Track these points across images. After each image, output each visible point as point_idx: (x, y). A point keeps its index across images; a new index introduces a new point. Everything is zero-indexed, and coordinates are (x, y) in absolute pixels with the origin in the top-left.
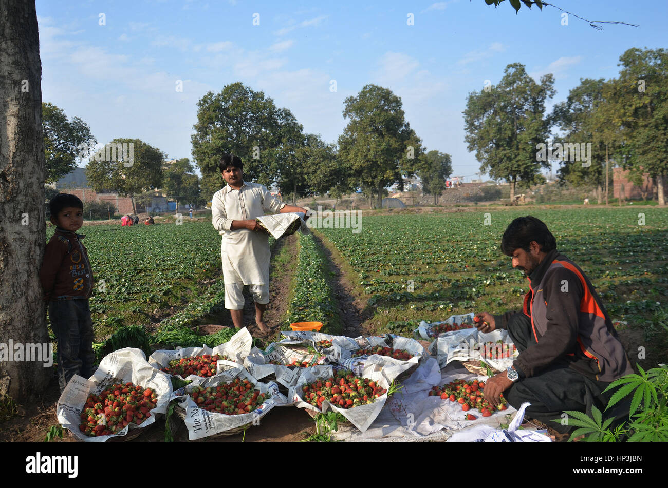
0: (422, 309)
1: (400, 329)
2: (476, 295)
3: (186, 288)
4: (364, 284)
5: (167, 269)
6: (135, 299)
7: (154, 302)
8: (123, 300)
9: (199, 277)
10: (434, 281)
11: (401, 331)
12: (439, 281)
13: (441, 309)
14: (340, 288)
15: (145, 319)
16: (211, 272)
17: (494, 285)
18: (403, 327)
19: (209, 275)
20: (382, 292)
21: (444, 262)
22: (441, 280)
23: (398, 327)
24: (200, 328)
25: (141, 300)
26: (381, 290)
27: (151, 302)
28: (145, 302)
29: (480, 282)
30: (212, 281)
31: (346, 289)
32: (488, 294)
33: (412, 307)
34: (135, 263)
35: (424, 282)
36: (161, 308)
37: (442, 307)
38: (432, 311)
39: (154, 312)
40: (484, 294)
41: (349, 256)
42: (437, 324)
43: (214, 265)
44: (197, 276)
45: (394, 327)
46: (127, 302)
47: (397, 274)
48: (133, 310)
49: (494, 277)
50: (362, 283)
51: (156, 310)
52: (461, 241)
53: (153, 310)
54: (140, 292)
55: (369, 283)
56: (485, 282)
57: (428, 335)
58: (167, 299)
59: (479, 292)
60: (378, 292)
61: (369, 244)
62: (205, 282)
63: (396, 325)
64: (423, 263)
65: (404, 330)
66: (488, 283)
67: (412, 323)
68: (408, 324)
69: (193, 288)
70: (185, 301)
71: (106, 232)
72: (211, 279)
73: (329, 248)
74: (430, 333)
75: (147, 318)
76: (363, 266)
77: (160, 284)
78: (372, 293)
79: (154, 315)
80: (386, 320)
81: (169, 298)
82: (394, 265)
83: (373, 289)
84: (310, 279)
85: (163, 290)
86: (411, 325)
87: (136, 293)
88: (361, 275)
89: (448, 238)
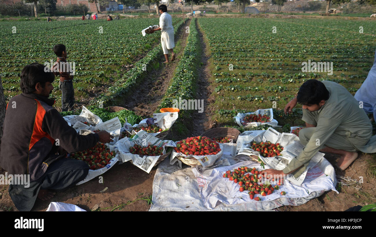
0: (244, 99)
1: (226, 115)
2: (281, 90)
3: (114, 71)
4: (216, 75)
5: (106, 57)
6: (82, 81)
7: (93, 83)
8: (75, 81)
9: (124, 63)
10: (259, 76)
11: (227, 116)
12: (262, 76)
13: (256, 100)
14: (203, 75)
15: (86, 95)
16: (131, 59)
17: (295, 83)
18: (229, 113)
19: (130, 62)
20: (225, 83)
21: (270, 60)
22: (263, 76)
23: (226, 113)
24: (110, 108)
25: (85, 81)
26: (225, 81)
27: (91, 82)
28: (87, 82)
29: (286, 80)
30: (131, 66)
31: (207, 76)
32: (288, 90)
33: (238, 98)
34: (89, 51)
35: (253, 76)
36: (96, 86)
37: (256, 99)
38: (250, 101)
39: (93, 89)
40: (286, 90)
41: (214, 51)
42: (249, 114)
43: (134, 54)
44: (122, 62)
45: (223, 113)
46: (77, 82)
47: (238, 69)
48: (79, 89)
49: (297, 76)
50: (215, 74)
51: (93, 87)
52: (285, 43)
53: (92, 88)
54: (86, 75)
55: (219, 75)
56: (289, 80)
57: (241, 123)
58: (101, 80)
59: (283, 89)
60: (223, 82)
61: (229, 42)
62: (127, 66)
63: (224, 112)
64: (257, 60)
65: (229, 115)
66: (291, 81)
67: (234, 112)
68: (231, 112)
69: (118, 71)
70: (112, 81)
71: (81, 25)
72: (131, 64)
73: (205, 42)
74: (242, 122)
75: (86, 94)
76: (220, 60)
77: (99, 69)
78: (219, 82)
79: (91, 92)
80: (222, 105)
81: (103, 79)
82: (239, 60)
83: (220, 80)
84: (185, 70)
85: (99, 74)
86: (233, 113)
87: (84, 75)
88: (216, 68)
89: (278, 40)
